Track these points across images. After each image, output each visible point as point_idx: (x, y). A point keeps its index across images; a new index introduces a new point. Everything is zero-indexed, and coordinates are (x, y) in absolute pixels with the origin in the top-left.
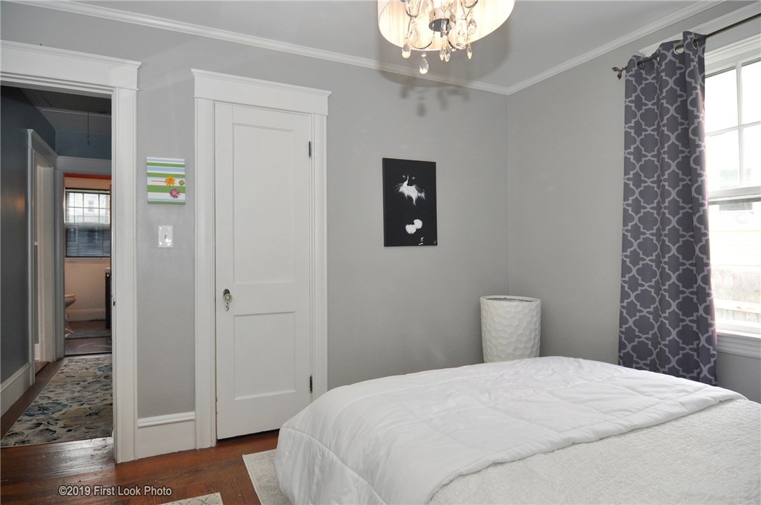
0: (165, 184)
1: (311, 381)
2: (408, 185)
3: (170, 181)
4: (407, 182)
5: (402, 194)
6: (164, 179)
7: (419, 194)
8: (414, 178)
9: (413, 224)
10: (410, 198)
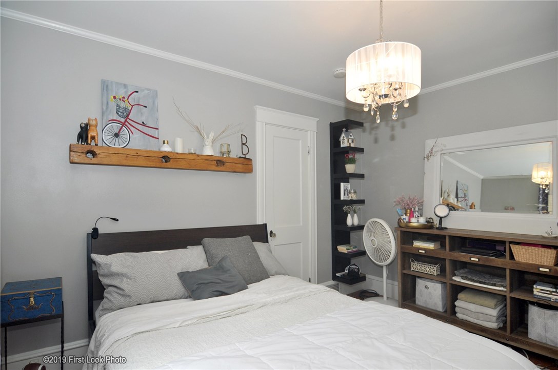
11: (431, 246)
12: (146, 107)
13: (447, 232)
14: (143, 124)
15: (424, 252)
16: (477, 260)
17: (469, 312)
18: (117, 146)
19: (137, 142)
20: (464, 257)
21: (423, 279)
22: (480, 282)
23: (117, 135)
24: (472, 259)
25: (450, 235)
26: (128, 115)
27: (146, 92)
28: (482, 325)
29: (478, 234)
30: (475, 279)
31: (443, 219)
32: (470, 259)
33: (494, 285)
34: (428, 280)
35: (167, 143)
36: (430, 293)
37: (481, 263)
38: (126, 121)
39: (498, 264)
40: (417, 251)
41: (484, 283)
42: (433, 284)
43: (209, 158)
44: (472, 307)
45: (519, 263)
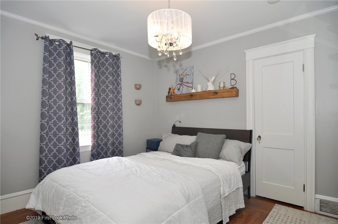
12: (188, 75)
14: (187, 83)
18: (179, 94)
19: (185, 90)
23: (179, 90)
26: (183, 81)
27: (189, 68)
35: (195, 89)
38: (182, 83)
43: (209, 92)
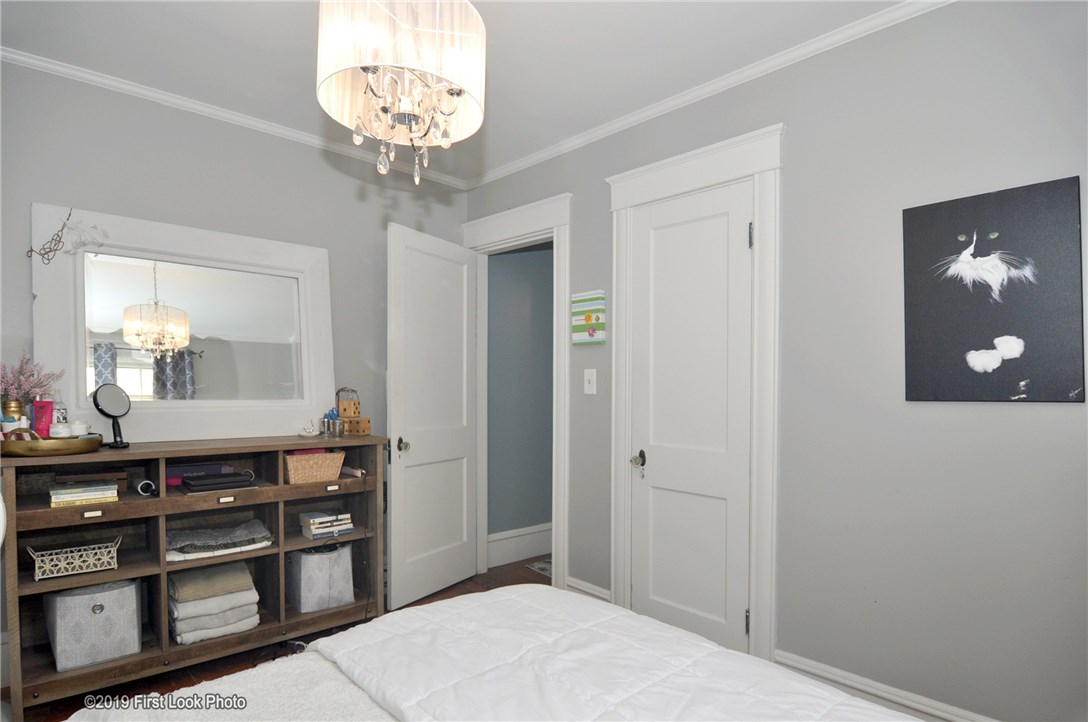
0: (584, 322)
1: (747, 617)
2: (974, 256)
3: (588, 318)
4: (971, 249)
5: (958, 281)
6: (583, 317)
7: (1014, 273)
8: (994, 236)
9: (993, 347)
10: (982, 288)
11: (109, 494)
13: (131, 452)
15: (99, 513)
16: (231, 499)
17: (207, 618)
20: (205, 501)
21: (76, 592)
22: (226, 546)
24: (222, 500)
25: (168, 456)
28: (236, 631)
29: (219, 446)
30: (213, 543)
31: (120, 421)
32: (218, 501)
33: (253, 541)
34: (93, 588)
36: (108, 619)
37: (239, 503)
39: (269, 498)
40: (78, 517)
41: (235, 545)
42: (116, 592)
44: (212, 605)
45: (297, 487)
